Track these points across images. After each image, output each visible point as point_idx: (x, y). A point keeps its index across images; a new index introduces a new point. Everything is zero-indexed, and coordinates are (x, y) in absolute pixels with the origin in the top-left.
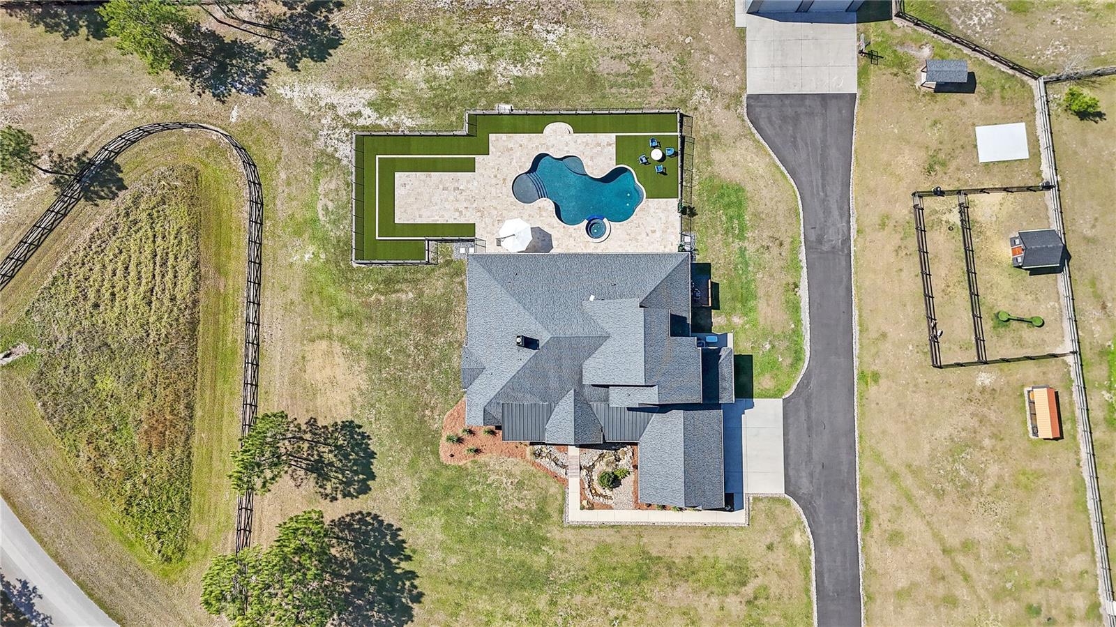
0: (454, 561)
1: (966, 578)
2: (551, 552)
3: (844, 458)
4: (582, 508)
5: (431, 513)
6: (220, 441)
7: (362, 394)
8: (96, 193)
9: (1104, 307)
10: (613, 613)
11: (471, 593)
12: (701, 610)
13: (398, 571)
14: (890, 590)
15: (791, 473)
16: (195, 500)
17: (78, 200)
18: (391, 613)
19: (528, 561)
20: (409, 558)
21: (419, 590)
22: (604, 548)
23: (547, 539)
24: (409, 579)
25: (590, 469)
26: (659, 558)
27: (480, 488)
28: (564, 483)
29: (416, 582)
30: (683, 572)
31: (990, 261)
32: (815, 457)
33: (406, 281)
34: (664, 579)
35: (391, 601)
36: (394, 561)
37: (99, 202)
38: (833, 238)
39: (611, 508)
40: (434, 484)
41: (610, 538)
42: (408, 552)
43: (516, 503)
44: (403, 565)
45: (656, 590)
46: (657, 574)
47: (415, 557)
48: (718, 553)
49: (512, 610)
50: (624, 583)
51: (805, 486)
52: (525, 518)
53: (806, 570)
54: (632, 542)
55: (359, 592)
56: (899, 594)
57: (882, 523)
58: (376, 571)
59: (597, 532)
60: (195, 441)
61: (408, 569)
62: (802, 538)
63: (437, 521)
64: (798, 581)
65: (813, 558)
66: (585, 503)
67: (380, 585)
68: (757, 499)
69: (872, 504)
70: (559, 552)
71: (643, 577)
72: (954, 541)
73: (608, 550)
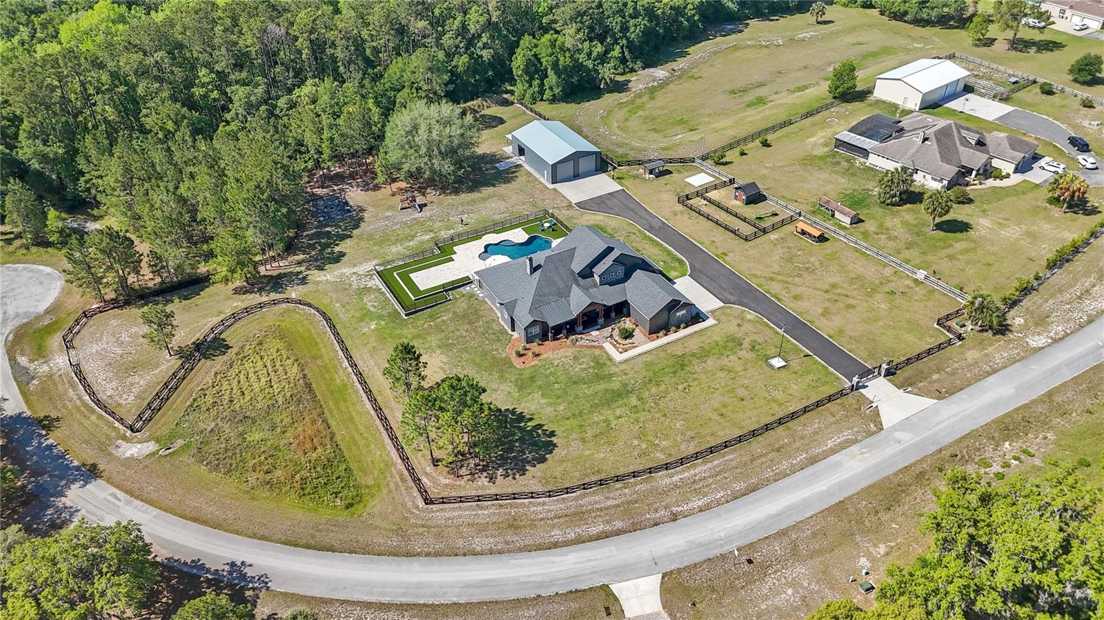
0: (562, 408)
1: (847, 296)
2: (619, 379)
3: (739, 282)
4: (621, 353)
5: (530, 393)
6: (357, 430)
7: (445, 364)
8: (212, 354)
9: (796, 201)
10: (680, 387)
11: (585, 417)
12: (729, 364)
13: (529, 429)
14: (817, 315)
15: (720, 296)
16: (354, 466)
17: (200, 360)
18: (540, 449)
19: (609, 388)
20: (531, 419)
21: (550, 430)
22: (648, 365)
23: (612, 374)
24: (539, 429)
25: (611, 336)
26: (683, 355)
27: (552, 369)
28: (602, 348)
29: (545, 428)
30: (704, 354)
31: (734, 206)
32: (725, 287)
33: (442, 312)
34: (695, 361)
35: (535, 444)
36: (522, 424)
37: (214, 358)
38: (656, 224)
39: (636, 347)
40: (522, 380)
41: (649, 358)
42: (528, 417)
43: (580, 367)
44: (529, 424)
45: (697, 367)
46: (690, 361)
47: (535, 417)
48: (714, 339)
49: (618, 412)
50: (675, 373)
51: (733, 299)
52: (591, 371)
53: (768, 325)
54: (662, 354)
55: (511, 450)
56: (823, 315)
57: (783, 294)
58: (514, 435)
59: (640, 358)
60: (338, 438)
61: (534, 424)
62: (751, 315)
63: (537, 395)
64: (767, 332)
65: (765, 320)
66: (620, 350)
67: (521, 440)
68: (713, 312)
69: (773, 292)
70: (624, 377)
71: (683, 365)
72: (826, 287)
73: (652, 363)
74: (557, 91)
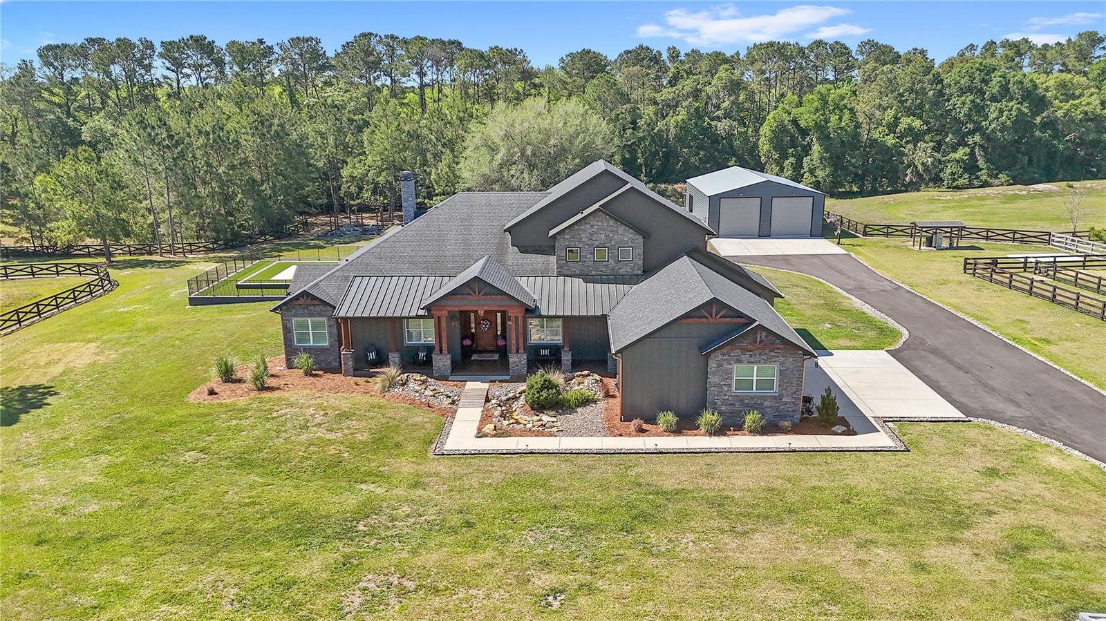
2: (379, 491)
3: (1063, 387)
4: (480, 434)
15: (962, 400)
23: (376, 474)
25: (508, 400)
26: (682, 491)
27: (247, 422)
28: (447, 414)
32: (1000, 389)
34: (709, 521)
38: (876, 287)
39: (549, 434)
41: (547, 467)
43: (321, 434)
46: (683, 515)
49: (199, 582)
50: (582, 531)
51: (1012, 412)
52: (334, 450)
54: (605, 472)
59: (516, 462)
62: (1066, 460)
66: (489, 428)
68: (903, 423)
70: (398, 491)
71: (643, 517)
73: (542, 483)
74: (821, 174)
